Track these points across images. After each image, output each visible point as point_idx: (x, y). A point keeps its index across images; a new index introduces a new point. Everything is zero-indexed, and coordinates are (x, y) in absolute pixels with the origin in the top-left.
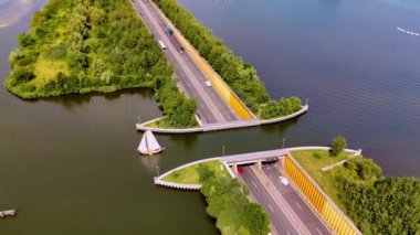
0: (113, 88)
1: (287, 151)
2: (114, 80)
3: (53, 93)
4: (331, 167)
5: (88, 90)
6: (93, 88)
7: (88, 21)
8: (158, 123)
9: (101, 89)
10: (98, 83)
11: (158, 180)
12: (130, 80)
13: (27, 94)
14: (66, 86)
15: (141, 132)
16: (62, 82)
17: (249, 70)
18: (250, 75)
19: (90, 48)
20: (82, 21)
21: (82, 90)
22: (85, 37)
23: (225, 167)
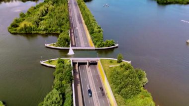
0: (44, 32)
1: (99, 59)
2: (45, 29)
3: (22, 32)
4: (114, 66)
5: (35, 32)
6: (37, 32)
8: (54, 45)
9: (40, 32)
10: (40, 30)
11: (42, 63)
12: (52, 30)
13: (13, 32)
14: (27, 30)
15: (47, 47)
16: (26, 28)
17: (99, 29)
18: (100, 32)
19: (44, 19)
20: (44, 9)
21: (33, 32)
22: (44, 16)
23: (70, 62)
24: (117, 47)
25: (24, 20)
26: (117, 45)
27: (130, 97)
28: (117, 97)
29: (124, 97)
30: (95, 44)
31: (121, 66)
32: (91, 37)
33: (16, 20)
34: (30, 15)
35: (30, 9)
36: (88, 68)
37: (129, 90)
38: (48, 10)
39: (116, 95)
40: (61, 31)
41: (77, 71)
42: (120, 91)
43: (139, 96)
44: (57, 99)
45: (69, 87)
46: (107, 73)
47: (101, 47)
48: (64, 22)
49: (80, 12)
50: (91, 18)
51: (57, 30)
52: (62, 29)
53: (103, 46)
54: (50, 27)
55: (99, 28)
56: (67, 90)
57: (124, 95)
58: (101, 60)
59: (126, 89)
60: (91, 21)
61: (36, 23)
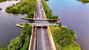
0: (22, 12)
1: (48, 24)
3: (11, 11)
4: (56, 28)
5: (18, 12)
6: (19, 12)
7: (26, 3)
8: (25, 17)
11: (17, 25)
13: (7, 11)
15: (22, 18)
16: (13, 10)
17: (50, 11)
18: (50, 12)
19: (23, 7)
20: (24, 3)
21: (17, 12)
22: (24, 5)
23: (32, 25)
25: (14, 7)
26: (60, 18)
27: (65, 46)
28: (57, 45)
29: (61, 45)
30: (47, 18)
31: (61, 28)
32: (46, 14)
33: (10, 7)
34: (17, 5)
35: (18, 3)
36: (42, 30)
37: (65, 41)
39: (56, 43)
41: (36, 30)
42: (59, 42)
43: (71, 45)
44: (18, 43)
45: (28, 37)
46: (52, 32)
47: (50, 19)
48: (33, 7)
49: (42, 4)
50: (47, 6)
51: (28, 11)
52: (31, 11)
53: (51, 19)
54: (25, 10)
56: (26, 39)
57: (61, 44)
58: (50, 25)
59: (63, 40)
61: (19, 8)
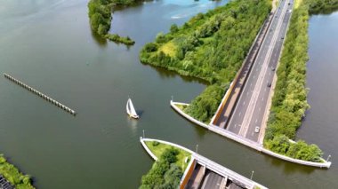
0: (187, 73)
2: (191, 68)
3: (155, 63)
5: (172, 68)
6: (176, 69)
8: (185, 107)
9: (180, 71)
10: (181, 67)
13: (144, 59)
14: (162, 62)
16: (161, 59)
17: (297, 101)
19: (202, 43)
21: (170, 68)
22: (206, 36)
23: (188, 161)
24: (325, 168)
25: (172, 39)
26: (327, 164)
32: (271, 113)
33: (161, 38)
38: (219, 25)
40: (215, 81)
50: (296, 64)
51: (209, 75)
52: (218, 78)
53: (285, 152)
54: (200, 65)
55: (299, 97)
60: (293, 72)
61: (182, 52)
